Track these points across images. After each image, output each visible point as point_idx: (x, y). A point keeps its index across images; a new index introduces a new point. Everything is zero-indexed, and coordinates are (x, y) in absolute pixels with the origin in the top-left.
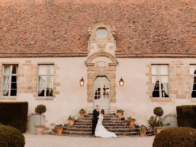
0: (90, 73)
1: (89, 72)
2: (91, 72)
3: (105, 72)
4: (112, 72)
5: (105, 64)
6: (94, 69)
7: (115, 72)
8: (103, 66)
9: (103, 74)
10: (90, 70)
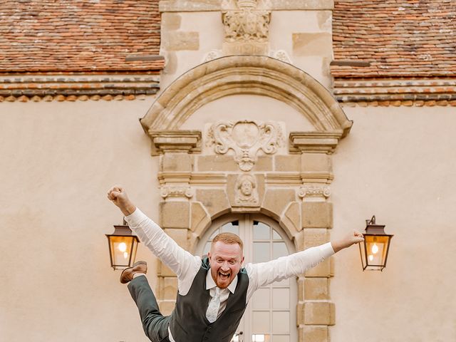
0: (173, 195)
1: (170, 187)
2: (183, 187)
3: (267, 187)
4: (307, 187)
5: (269, 138)
6: (196, 171)
7: (327, 189)
8: (253, 151)
9: (256, 201)
10: (171, 172)
